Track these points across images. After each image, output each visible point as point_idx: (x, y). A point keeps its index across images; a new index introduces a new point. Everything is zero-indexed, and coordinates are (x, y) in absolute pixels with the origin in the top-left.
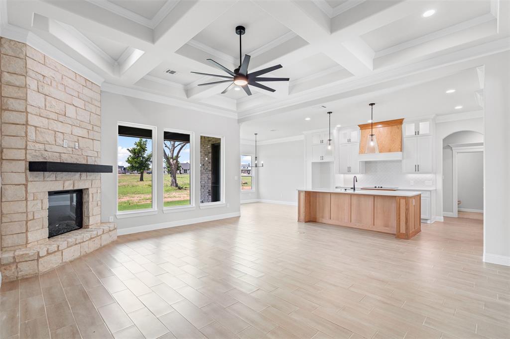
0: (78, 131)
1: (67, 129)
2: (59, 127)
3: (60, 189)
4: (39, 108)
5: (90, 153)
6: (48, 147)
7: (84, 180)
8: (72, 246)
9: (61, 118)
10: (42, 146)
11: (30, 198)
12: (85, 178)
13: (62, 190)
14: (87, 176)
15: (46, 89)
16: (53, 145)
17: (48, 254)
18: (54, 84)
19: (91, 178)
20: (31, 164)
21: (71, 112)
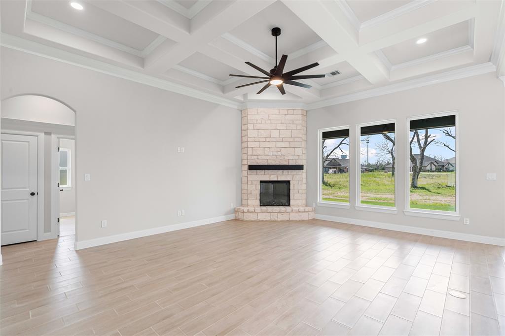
0: (280, 145)
1: (272, 145)
2: (267, 145)
3: (268, 179)
4: (254, 137)
5: (291, 157)
6: (259, 157)
7: (286, 175)
8: (264, 212)
9: (268, 139)
10: (255, 157)
11: (249, 183)
12: (287, 173)
13: (276, 180)
14: (288, 173)
15: (258, 126)
16: (262, 155)
17: (248, 212)
18: (263, 122)
19: (293, 173)
20: (249, 166)
21: (275, 134)
